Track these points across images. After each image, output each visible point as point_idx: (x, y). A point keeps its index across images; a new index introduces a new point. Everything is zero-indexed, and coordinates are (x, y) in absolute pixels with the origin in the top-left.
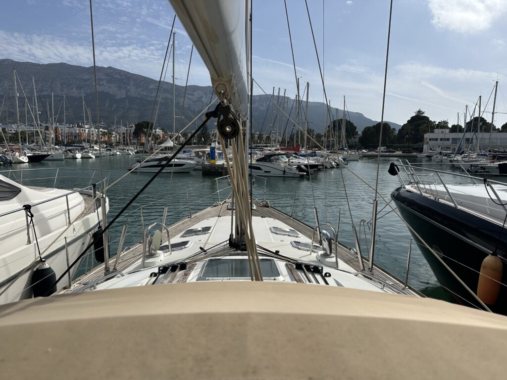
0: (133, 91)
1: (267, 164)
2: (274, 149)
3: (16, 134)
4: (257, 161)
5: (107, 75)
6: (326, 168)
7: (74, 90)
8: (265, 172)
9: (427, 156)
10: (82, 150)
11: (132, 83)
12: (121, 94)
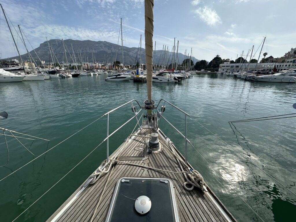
0: (113, 50)
1: (160, 77)
2: (163, 70)
3: (73, 66)
4: (157, 75)
5: (104, 44)
6: (185, 78)
7: (93, 50)
8: (160, 80)
9: (221, 73)
10: (93, 72)
11: (113, 47)
12: (109, 52)
